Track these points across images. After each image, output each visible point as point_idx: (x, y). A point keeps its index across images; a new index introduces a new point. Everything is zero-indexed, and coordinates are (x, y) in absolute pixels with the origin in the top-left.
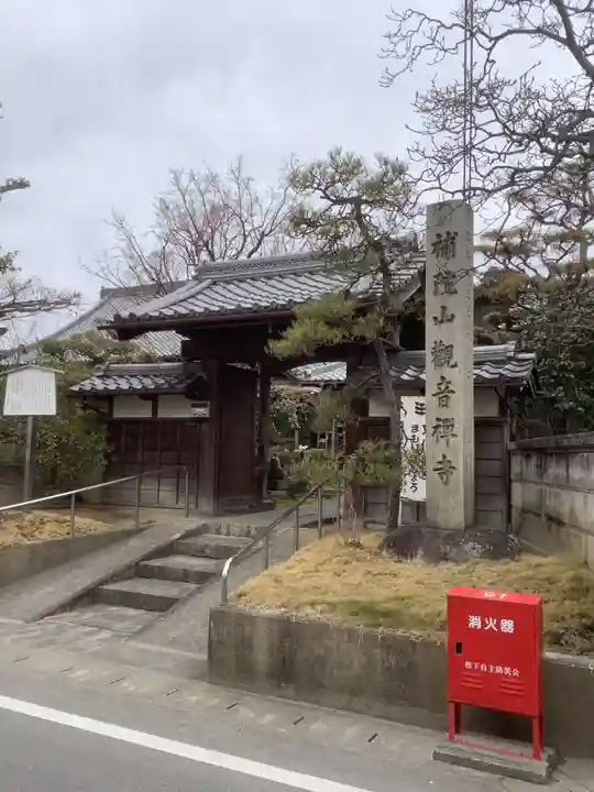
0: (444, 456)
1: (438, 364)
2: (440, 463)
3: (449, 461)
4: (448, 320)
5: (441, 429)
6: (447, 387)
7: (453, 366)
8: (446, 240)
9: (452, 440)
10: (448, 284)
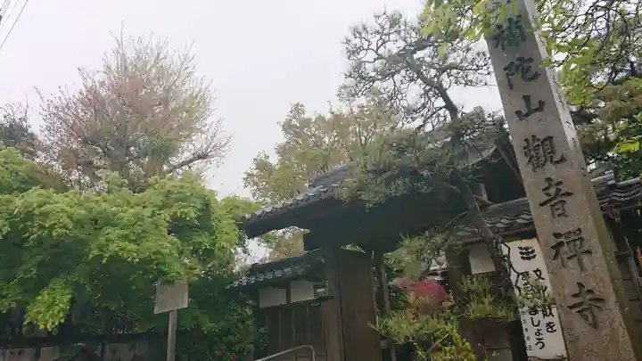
0: (580, 285)
1: (537, 165)
2: (575, 296)
3: (590, 291)
4: (537, 110)
5: (565, 248)
6: (559, 190)
7: (558, 162)
8: (509, 28)
9: (585, 259)
10: (525, 71)
